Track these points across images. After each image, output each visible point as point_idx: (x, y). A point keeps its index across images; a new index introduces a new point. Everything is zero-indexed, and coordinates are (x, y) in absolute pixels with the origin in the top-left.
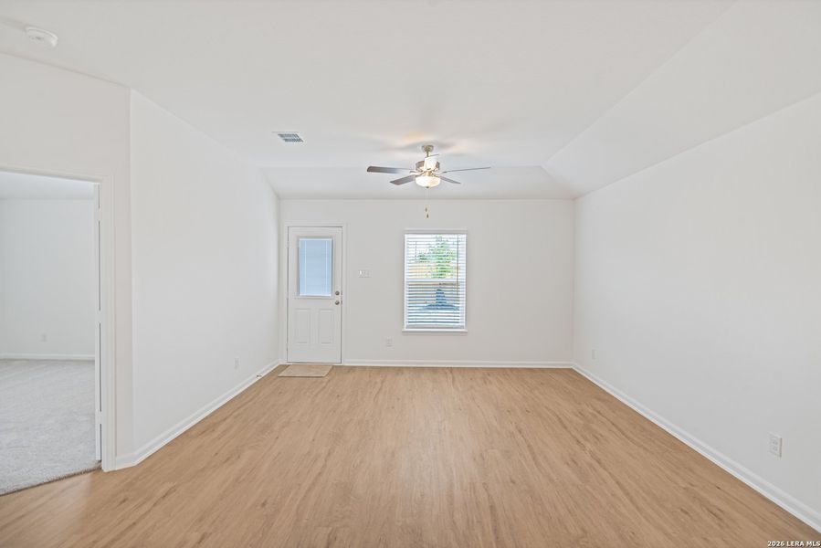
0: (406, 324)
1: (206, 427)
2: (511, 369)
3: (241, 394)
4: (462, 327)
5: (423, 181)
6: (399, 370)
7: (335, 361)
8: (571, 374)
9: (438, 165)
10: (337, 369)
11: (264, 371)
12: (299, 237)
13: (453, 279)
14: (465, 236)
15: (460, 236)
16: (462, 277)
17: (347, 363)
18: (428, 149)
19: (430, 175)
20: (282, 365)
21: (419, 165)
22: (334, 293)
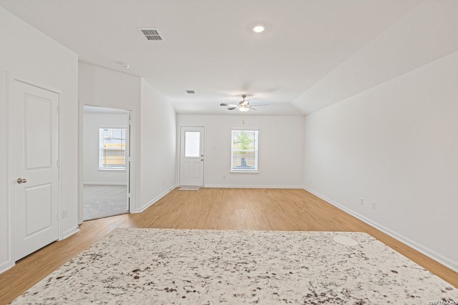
0: (232, 169)
1: (159, 203)
2: (277, 189)
3: (166, 195)
4: (256, 171)
5: (242, 109)
6: (229, 189)
7: (201, 185)
8: (303, 191)
9: (248, 104)
10: (202, 188)
11: (172, 188)
12: (185, 131)
13: (253, 150)
14: (258, 131)
15: (256, 131)
16: (257, 149)
17: (206, 186)
18: (244, 96)
19: (245, 107)
20: (178, 187)
21: (241, 103)
22: (200, 156)
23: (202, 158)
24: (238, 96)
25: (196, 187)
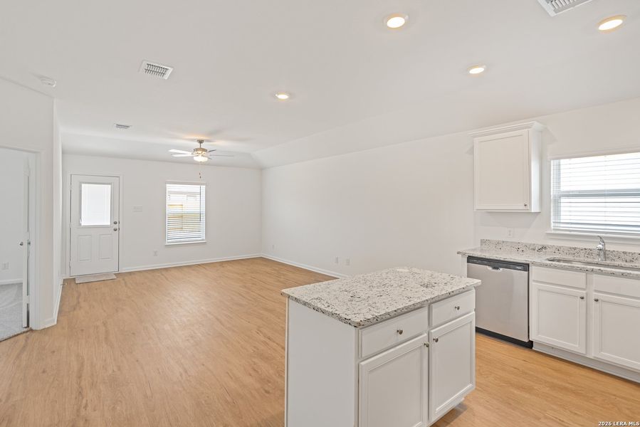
0: (167, 241)
4: (203, 240)
12: (81, 183)
14: (204, 186)
15: (201, 186)
17: (124, 270)
18: (201, 142)
19: (202, 156)
20: (67, 279)
21: (197, 150)
22: (112, 222)
23: (116, 226)
24: (192, 140)
25: (107, 274)
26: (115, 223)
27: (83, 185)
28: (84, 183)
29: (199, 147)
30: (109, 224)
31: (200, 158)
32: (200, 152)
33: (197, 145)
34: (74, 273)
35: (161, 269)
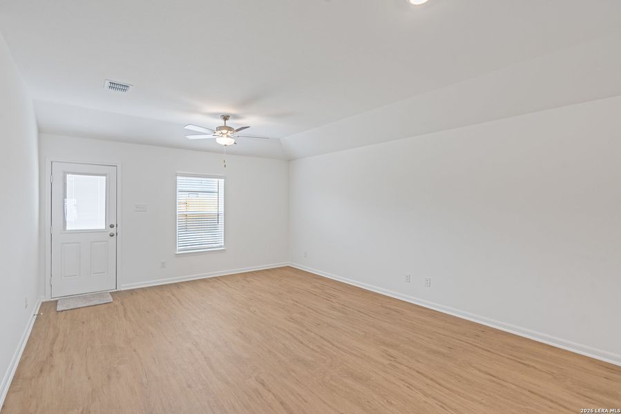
0: (178, 248)
4: (221, 246)
6: (178, 286)
11: (36, 308)
12: (65, 173)
13: (214, 211)
14: (223, 180)
15: (220, 180)
16: (222, 210)
17: (123, 287)
18: (226, 118)
19: (228, 136)
20: (46, 303)
21: (220, 128)
22: (108, 226)
23: (113, 231)
24: (214, 115)
25: (100, 294)
26: (112, 226)
27: (69, 176)
28: (69, 173)
29: (223, 125)
30: (103, 227)
31: (225, 140)
32: (225, 131)
33: (221, 122)
34: (57, 294)
35: (171, 284)
